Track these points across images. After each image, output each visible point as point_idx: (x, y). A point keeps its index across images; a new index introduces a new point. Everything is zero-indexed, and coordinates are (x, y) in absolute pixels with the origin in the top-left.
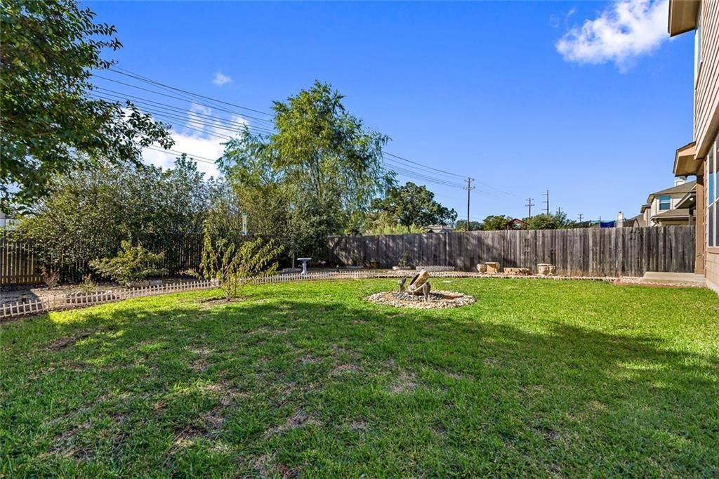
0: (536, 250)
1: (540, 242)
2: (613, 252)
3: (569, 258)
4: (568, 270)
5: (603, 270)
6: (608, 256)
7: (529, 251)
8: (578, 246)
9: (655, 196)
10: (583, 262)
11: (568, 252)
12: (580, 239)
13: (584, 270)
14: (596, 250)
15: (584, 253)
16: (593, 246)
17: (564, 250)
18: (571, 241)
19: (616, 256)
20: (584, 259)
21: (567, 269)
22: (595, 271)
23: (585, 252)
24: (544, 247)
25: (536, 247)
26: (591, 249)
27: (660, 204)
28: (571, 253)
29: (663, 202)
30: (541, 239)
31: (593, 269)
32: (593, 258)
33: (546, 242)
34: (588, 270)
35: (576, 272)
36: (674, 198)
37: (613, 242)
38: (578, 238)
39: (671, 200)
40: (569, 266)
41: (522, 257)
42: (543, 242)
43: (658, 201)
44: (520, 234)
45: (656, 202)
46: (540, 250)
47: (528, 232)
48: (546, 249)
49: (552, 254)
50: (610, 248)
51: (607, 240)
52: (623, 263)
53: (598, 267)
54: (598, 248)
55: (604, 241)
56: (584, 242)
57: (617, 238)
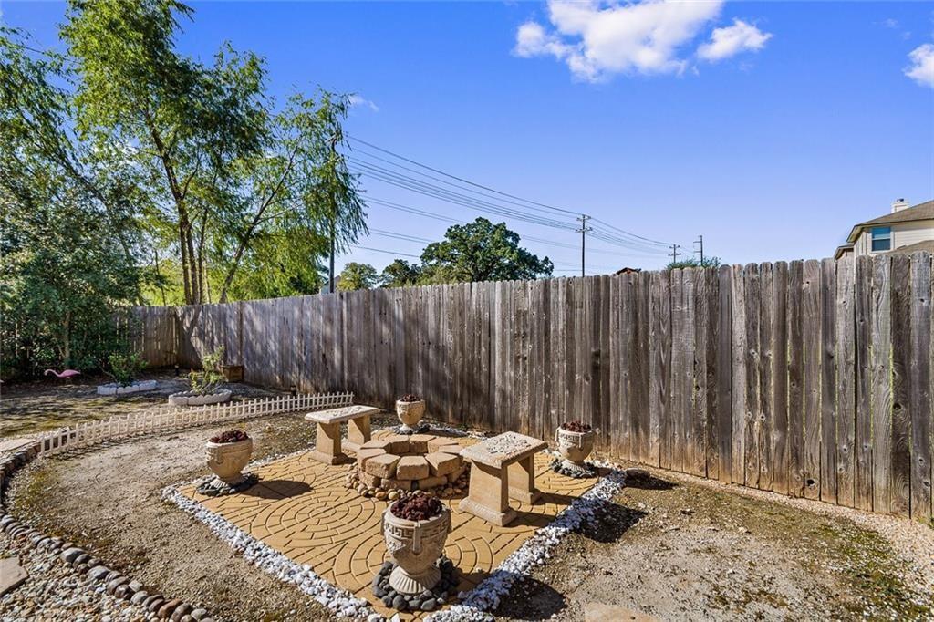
0: (547, 351)
1: (558, 325)
2: (844, 378)
3: (655, 388)
4: (654, 438)
5: (798, 458)
6: (817, 393)
7: (526, 353)
8: (687, 341)
9: (863, 228)
10: (711, 410)
11: (653, 362)
12: (697, 311)
13: (712, 445)
14: (764, 358)
15: (711, 369)
16: (750, 343)
17: (638, 354)
18: (659, 318)
19: (860, 390)
20: (710, 397)
21: (647, 433)
22: (759, 454)
23: (716, 366)
24: (571, 340)
25: (547, 341)
26: (739, 353)
27: (873, 241)
28: (664, 370)
29: (878, 237)
30: (562, 314)
31: (751, 445)
32: (750, 397)
33: (577, 321)
34: (727, 447)
35: (682, 450)
36: (896, 231)
37: (842, 328)
38: (688, 308)
39: (892, 233)
40: (654, 425)
41: (511, 373)
42: (570, 325)
43: (870, 235)
44: (503, 293)
45: (867, 238)
46: (559, 349)
47: (525, 287)
48: (578, 348)
49: (596, 368)
50: (829, 357)
51: (811, 316)
52: (897, 435)
53: (775, 436)
54: (771, 354)
55: (798, 320)
56: (711, 325)
57: (862, 309)
